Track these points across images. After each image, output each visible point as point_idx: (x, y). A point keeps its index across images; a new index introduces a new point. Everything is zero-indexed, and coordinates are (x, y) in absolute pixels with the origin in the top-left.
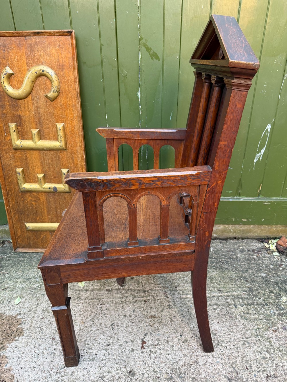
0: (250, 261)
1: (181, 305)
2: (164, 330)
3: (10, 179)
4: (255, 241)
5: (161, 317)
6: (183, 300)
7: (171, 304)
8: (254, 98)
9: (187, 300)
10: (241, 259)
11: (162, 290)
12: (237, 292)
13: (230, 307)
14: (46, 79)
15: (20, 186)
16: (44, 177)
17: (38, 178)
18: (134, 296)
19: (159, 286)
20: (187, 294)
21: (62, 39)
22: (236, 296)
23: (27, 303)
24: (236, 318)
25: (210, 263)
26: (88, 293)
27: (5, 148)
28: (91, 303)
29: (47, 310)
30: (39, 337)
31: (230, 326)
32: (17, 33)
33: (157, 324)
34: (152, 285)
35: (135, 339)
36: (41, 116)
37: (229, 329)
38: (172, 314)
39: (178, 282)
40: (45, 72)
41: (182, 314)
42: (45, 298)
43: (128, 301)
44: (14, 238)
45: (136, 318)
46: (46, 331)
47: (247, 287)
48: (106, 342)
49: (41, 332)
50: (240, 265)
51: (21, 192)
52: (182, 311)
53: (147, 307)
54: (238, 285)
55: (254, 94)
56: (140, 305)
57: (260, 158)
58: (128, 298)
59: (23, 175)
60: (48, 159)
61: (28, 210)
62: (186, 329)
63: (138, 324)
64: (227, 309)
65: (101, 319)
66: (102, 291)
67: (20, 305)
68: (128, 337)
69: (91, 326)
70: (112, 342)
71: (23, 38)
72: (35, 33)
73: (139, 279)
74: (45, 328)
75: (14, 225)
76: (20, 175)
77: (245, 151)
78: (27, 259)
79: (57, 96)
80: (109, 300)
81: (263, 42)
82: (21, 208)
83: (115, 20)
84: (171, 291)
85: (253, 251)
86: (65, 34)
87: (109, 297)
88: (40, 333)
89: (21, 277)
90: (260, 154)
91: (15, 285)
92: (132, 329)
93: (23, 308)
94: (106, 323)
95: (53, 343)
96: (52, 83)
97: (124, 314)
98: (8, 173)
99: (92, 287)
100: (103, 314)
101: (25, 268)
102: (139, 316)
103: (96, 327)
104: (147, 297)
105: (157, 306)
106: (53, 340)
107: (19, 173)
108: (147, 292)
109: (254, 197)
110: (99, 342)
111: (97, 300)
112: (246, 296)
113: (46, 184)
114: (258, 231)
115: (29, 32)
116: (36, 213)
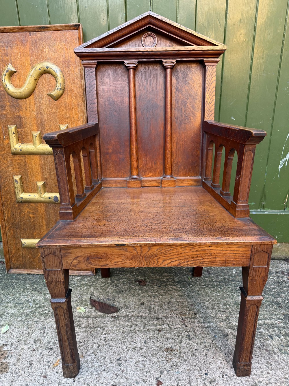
0: (281, 284)
1: (203, 335)
2: (184, 366)
3: (7, 188)
4: (283, 262)
5: (180, 349)
6: (205, 329)
7: (190, 333)
8: (276, 95)
9: (210, 329)
10: (270, 282)
11: (179, 318)
12: (271, 320)
13: (264, 338)
14: (50, 76)
15: (17, 195)
16: (44, 185)
17: (37, 186)
18: (146, 325)
19: (175, 312)
20: (209, 322)
21: (69, 34)
22: (270, 325)
23: (17, 331)
24: (274, 352)
25: (234, 286)
26: (90, 320)
27: (3, 153)
28: (93, 333)
29: (40, 340)
30: (26, 374)
31: (268, 363)
32: (22, 28)
33: (175, 359)
34: (167, 311)
35: (147, 378)
36: (43, 117)
37: (267, 366)
38: (193, 346)
39: (198, 308)
40: (49, 69)
41: (205, 347)
42: (38, 326)
43: (138, 330)
44: (8, 256)
45: (149, 351)
46: (37, 367)
47: (282, 314)
48: (112, 381)
49: (31, 367)
50: (269, 289)
51: (18, 202)
52: (205, 342)
53: (161, 337)
54: (271, 312)
55: (277, 92)
56: (153, 335)
57: (285, 163)
58: (137, 327)
59: (20, 183)
60: (50, 165)
61: (24, 224)
62: (212, 366)
63: (151, 359)
64: (260, 341)
65: (105, 352)
66: (106, 318)
67: (8, 334)
68: (139, 376)
69: (92, 360)
70: (119, 382)
71: (28, 33)
72: (40, 28)
73: (150, 305)
74: (35, 363)
75: (9, 242)
76: (17, 183)
77: (268, 156)
78: (21, 282)
79: (62, 95)
80: (115, 328)
81: (284, 35)
82: (17, 221)
83: (125, 15)
84: (190, 318)
85: (283, 273)
86: (72, 28)
87: (114, 325)
88: (28, 370)
89: (12, 301)
90: (285, 159)
91: (3, 311)
92: (144, 365)
93: (10, 337)
94: (111, 357)
95: (44, 382)
96: (56, 80)
97: (134, 346)
98: (4, 180)
99: (94, 314)
100: (107, 346)
101: (18, 291)
102: (152, 349)
103: (98, 362)
104: (161, 326)
105: (173, 336)
106: (44, 378)
107: (17, 181)
108: (160, 320)
109: (280, 210)
110: (102, 382)
111: (100, 328)
112: (282, 325)
113: (46, 193)
114: (286, 250)
115: (34, 28)
116: (34, 228)
